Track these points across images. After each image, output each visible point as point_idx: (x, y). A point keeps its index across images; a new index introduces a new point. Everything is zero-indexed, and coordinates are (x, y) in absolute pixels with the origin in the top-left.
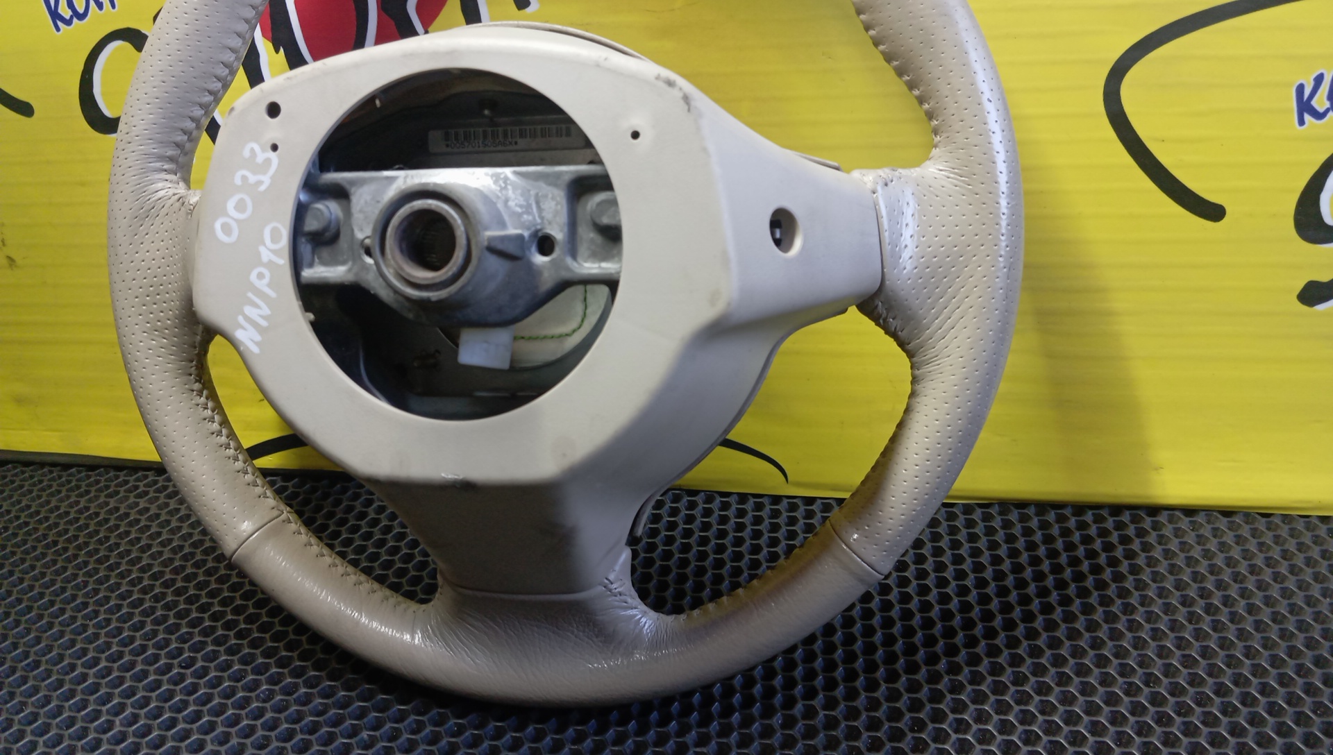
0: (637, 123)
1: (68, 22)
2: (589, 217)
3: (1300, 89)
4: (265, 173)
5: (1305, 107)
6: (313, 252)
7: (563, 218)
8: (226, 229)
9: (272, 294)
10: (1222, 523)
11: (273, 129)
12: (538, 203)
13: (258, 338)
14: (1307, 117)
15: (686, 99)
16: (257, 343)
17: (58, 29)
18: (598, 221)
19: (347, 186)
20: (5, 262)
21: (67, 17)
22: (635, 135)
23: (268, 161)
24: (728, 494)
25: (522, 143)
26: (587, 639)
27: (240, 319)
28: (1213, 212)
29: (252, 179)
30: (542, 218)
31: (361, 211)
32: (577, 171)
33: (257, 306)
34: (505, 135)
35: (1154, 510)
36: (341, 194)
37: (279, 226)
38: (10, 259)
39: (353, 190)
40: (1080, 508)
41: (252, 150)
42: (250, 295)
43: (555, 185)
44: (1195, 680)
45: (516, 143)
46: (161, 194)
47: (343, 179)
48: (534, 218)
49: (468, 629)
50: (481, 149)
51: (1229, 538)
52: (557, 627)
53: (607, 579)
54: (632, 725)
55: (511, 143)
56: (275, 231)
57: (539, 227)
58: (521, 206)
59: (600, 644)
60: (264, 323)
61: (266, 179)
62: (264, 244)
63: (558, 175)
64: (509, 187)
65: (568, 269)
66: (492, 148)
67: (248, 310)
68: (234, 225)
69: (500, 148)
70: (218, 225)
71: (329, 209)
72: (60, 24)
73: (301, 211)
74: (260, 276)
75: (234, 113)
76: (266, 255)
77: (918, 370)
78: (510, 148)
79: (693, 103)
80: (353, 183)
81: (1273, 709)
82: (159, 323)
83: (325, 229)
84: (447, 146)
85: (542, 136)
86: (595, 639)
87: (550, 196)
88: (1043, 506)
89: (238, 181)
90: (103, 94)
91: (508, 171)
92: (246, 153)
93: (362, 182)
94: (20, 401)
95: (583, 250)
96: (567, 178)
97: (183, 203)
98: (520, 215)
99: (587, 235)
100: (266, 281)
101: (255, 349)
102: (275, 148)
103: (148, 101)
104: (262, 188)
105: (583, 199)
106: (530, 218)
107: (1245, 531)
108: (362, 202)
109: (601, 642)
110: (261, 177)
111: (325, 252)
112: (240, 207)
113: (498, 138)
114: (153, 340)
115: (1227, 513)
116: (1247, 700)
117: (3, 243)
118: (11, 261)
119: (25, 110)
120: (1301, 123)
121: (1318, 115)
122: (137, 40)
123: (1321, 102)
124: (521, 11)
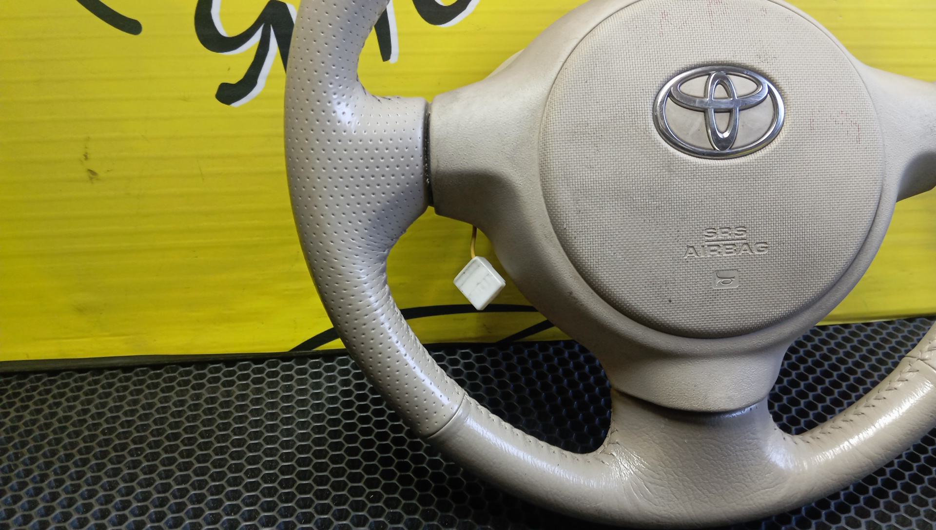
20: (85, 175)
38: (92, 172)
90: (221, 15)
94: (81, 310)
117: (86, 157)
118: (92, 174)
119: (132, 27)
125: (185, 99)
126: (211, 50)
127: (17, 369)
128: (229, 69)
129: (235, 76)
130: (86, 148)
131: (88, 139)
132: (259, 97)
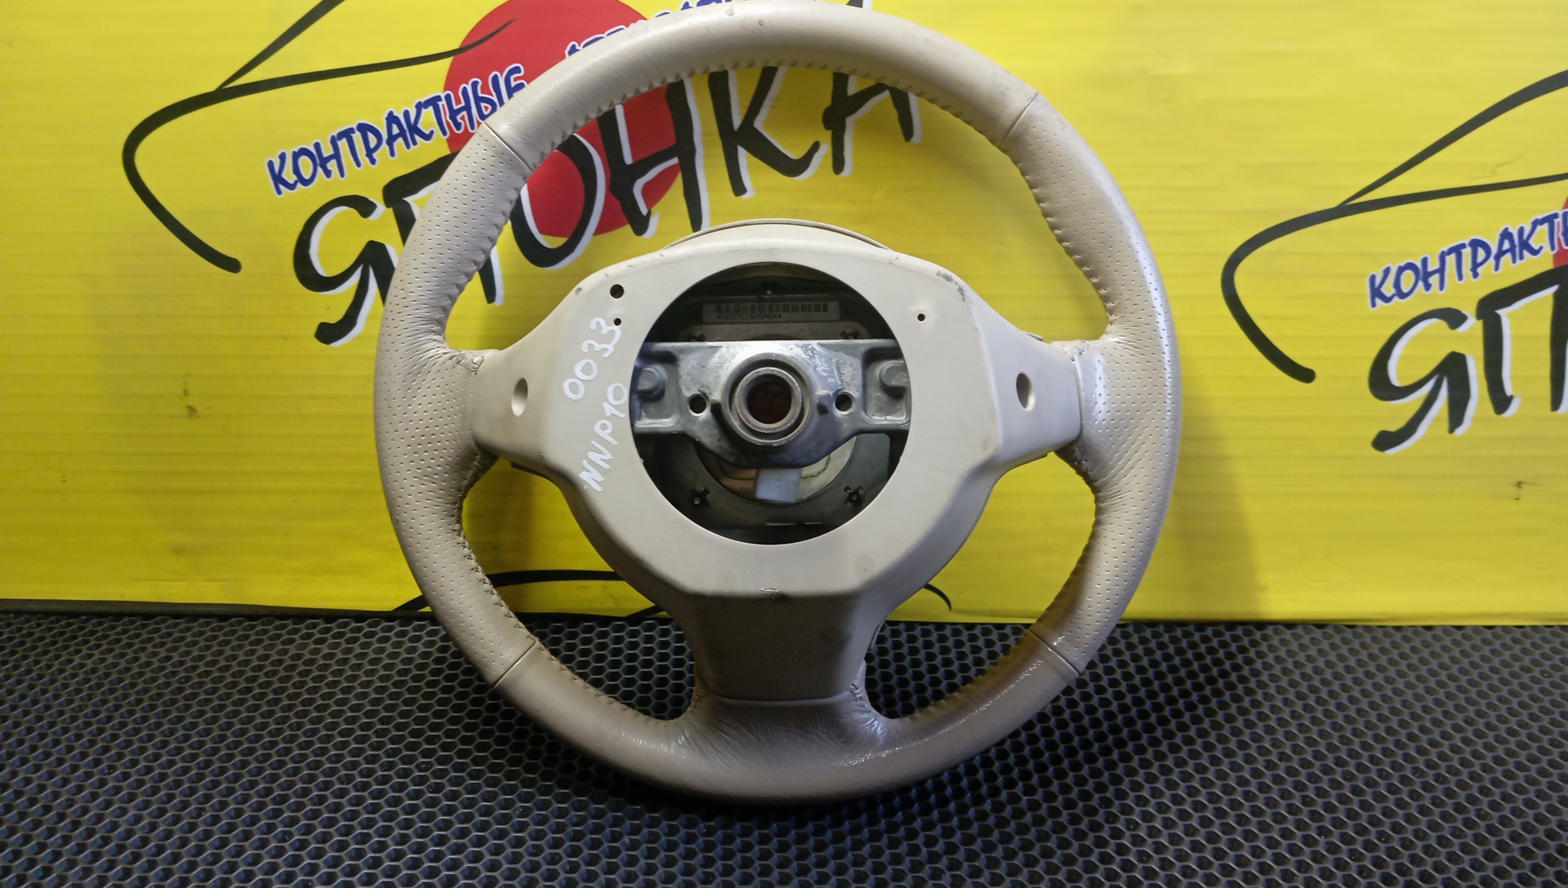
0: (922, 308)
1: (291, 187)
2: (878, 380)
3: (1373, 278)
4: (609, 343)
5: (1376, 293)
6: (641, 406)
7: (859, 381)
8: (574, 388)
9: (614, 442)
10: (1318, 634)
11: (617, 307)
12: (838, 368)
13: (600, 479)
14: (1378, 301)
15: (961, 290)
16: (599, 483)
17: (279, 192)
18: (887, 383)
19: (677, 354)
20: (185, 411)
21: (291, 181)
22: (921, 317)
23: (613, 332)
24: (897, 623)
25: (785, 316)
27: (585, 463)
28: (1306, 375)
29: (598, 347)
30: (842, 381)
31: (688, 374)
32: (870, 344)
33: (601, 453)
34: (771, 308)
35: (1261, 625)
36: (669, 359)
37: (621, 385)
39: (681, 356)
40: (1201, 625)
41: (598, 322)
42: (593, 442)
43: (853, 355)
44: (1318, 756)
45: (780, 316)
46: (432, 353)
47: (673, 347)
48: (836, 381)
49: (723, 737)
50: (750, 320)
51: (1325, 645)
52: (804, 731)
53: (853, 685)
54: (863, 818)
55: (775, 316)
56: (617, 389)
57: (839, 388)
58: (826, 371)
59: (842, 745)
60: (606, 466)
61: (610, 347)
62: (608, 401)
63: (856, 347)
64: (816, 356)
65: (863, 421)
66: (759, 320)
67: (593, 456)
68: (580, 384)
69: (766, 319)
70: (566, 385)
71: (658, 371)
73: (637, 373)
74: (604, 427)
75: (581, 293)
76: (608, 410)
77: (1103, 502)
78: (775, 319)
79: (966, 294)
80: (682, 351)
81: (1382, 774)
82: (429, 469)
83: (655, 389)
84: (719, 317)
85: (802, 311)
86: (836, 740)
87: (849, 363)
88: (1171, 625)
89: (585, 349)
91: (814, 343)
92: (593, 326)
93: (690, 350)
94: (178, 551)
95: (872, 406)
96: (863, 350)
97: (458, 362)
98: (825, 378)
99: (876, 394)
100: (609, 431)
101: (598, 488)
102: (618, 322)
103: (426, 270)
104: (606, 355)
105: (872, 366)
106: (833, 381)
107: (1337, 639)
108: (689, 366)
110: (606, 346)
111: (651, 407)
112: (587, 369)
113: (764, 311)
114: (423, 484)
115: (1320, 625)
116: (1361, 768)
117: (186, 393)
118: (192, 410)
119: (231, 265)
120: (1374, 305)
121: (1387, 300)
122: (363, 206)
123: (1388, 289)
124: (738, 197)
125: (285, 338)
126: (308, 288)
127: (114, 609)
128: (328, 309)
129: (335, 316)
130: (186, 384)
131: (188, 375)
132: (358, 338)
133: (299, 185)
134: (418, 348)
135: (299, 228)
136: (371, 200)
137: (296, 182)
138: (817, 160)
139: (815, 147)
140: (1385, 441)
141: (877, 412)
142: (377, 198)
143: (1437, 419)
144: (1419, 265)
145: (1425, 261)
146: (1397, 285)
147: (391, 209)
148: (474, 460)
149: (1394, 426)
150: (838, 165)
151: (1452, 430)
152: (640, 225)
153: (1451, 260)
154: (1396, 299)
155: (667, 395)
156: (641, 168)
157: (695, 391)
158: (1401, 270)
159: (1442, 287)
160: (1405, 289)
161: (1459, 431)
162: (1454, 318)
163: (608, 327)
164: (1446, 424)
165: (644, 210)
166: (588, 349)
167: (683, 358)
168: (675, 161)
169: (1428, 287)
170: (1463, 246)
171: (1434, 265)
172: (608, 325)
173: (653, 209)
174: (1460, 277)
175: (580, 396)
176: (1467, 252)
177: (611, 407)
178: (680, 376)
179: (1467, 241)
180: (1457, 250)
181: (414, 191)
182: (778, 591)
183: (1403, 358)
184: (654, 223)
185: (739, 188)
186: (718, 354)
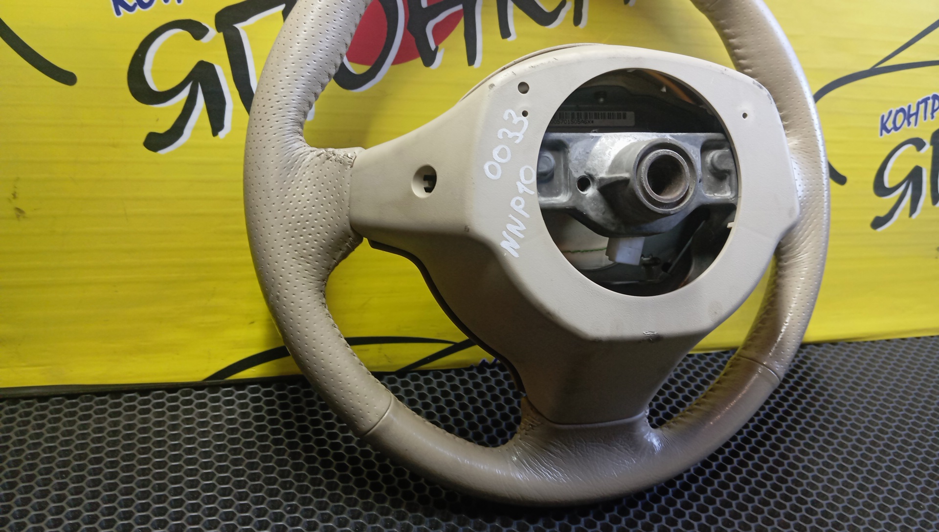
0: (745, 108)
1: (130, 9)
2: (709, 165)
3: (883, 117)
4: (519, 132)
5: (884, 127)
6: (543, 186)
8: (493, 169)
9: (527, 215)
11: (524, 101)
13: (517, 247)
14: (884, 132)
15: (769, 96)
16: (517, 251)
17: (118, 13)
18: (716, 167)
19: (567, 142)
20: (12, 213)
21: (131, 4)
22: (745, 115)
23: (522, 122)
25: (596, 122)
26: (624, 450)
27: (504, 233)
28: (843, 181)
29: (511, 135)
31: (576, 159)
32: (706, 137)
33: (517, 225)
34: (586, 117)
36: (561, 147)
37: (530, 168)
39: (571, 144)
41: (510, 114)
42: (511, 216)
43: (695, 145)
45: (592, 122)
47: (565, 137)
49: (550, 456)
50: (571, 125)
51: (844, 356)
52: (609, 445)
54: (640, 506)
55: (589, 122)
56: (527, 171)
59: (633, 452)
60: (521, 236)
61: (520, 135)
62: (520, 180)
63: (697, 139)
65: (704, 197)
66: (578, 125)
67: (510, 227)
68: (498, 167)
69: (582, 124)
70: (486, 167)
71: (551, 157)
72: (121, 9)
74: (518, 203)
75: (494, 88)
76: (521, 188)
78: (589, 124)
80: (570, 140)
83: (550, 171)
85: (609, 118)
86: (629, 449)
89: (500, 136)
90: (153, 71)
92: (506, 117)
93: (577, 140)
95: (705, 185)
96: (700, 142)
99: (709, 175)
100: (522, 206)
101: (516, 255)
102: (525, 114)
104: (518, 141)
105: (704, 154)
108: (577, 153)
109: (633, 451)
110: (517, 134)
112: (502, 154)
113: (581, 118)
117: (14, 196)
118: (19, 212)
119: (68, 78)
120: (881, 135)
121: (888, 131)
122: (196, 30)
123: (889, 125)
124: (504, 40)
125: (114, 146)
126: (142, 103)
128: (158, 120)
129: (163, 127)
130: (15, 187)
131: (18, 179)
132: (184, 146)
133: (138, 8)
134: (290, 146)
135: (135, 46)
136: (204, 24)
137: (135, 5)
138: (563, 14)
139: (562, 5)
140: (878, 223)
141: (707, 190)
142: (209, 23)
143: (904, 209)
144: (906, 109)
145: (909, 107)
146: (894, 122)
147: (221, 34)
148: (346, 242)
149: (883, 213)
150: (577, 20)
151: (911, 215)
152: (429, 58)
153: (922, 106)
154: (893, 131)
155: (555, 177)
156: (433, 11)
157: (581, 173)
158: (898, 112)
159: (916, 124)
160: (898, 124)
161: (914, 216)
162: (919, 144)
163: (518, 118)
164: (908, 212)
165: (433, 46)
166: (503, 136)
167: (572, 146)
168: (460, 7)
169: (909, 124)
170: (928, 98)
171: (913, 110)
172: (517, 116)
173: (440, 46)
174: (925, 118)
175: (498, 176)
176: (930, 102)
177: (523, 186)
178: (570, 161)
179: (930, 96)
180: (925, 101)
181: (244, 19)
182: (655, 333)
183: (892, 169)
184: (439, 56)
185: (505, 33)
186: (598, 143)
